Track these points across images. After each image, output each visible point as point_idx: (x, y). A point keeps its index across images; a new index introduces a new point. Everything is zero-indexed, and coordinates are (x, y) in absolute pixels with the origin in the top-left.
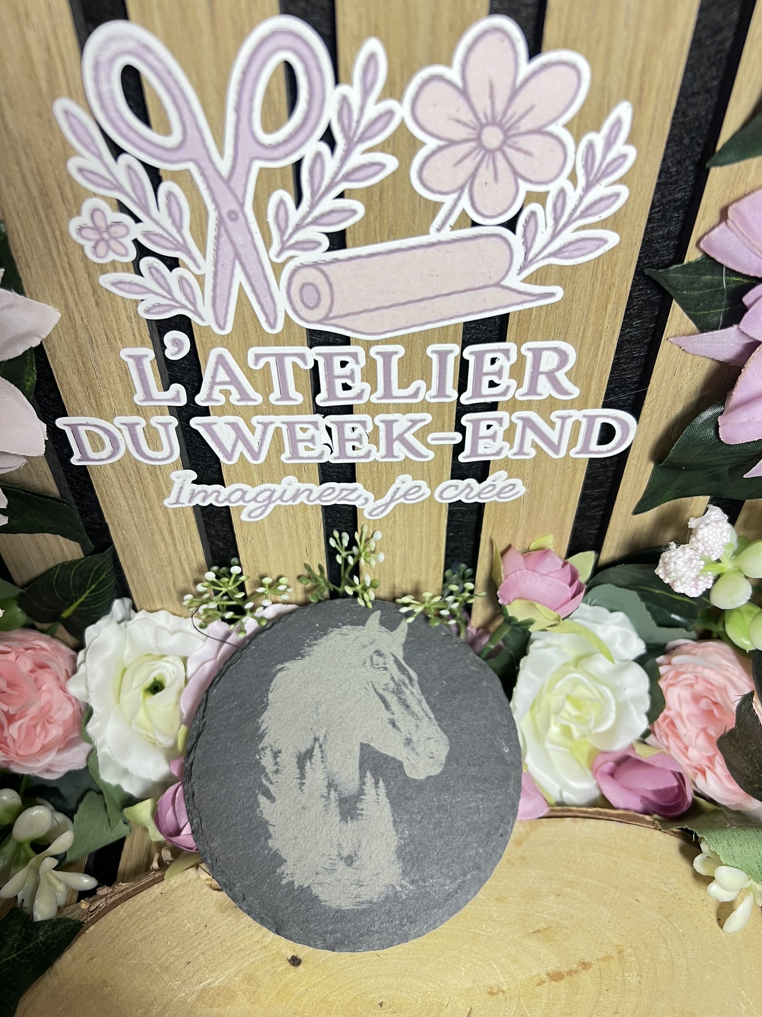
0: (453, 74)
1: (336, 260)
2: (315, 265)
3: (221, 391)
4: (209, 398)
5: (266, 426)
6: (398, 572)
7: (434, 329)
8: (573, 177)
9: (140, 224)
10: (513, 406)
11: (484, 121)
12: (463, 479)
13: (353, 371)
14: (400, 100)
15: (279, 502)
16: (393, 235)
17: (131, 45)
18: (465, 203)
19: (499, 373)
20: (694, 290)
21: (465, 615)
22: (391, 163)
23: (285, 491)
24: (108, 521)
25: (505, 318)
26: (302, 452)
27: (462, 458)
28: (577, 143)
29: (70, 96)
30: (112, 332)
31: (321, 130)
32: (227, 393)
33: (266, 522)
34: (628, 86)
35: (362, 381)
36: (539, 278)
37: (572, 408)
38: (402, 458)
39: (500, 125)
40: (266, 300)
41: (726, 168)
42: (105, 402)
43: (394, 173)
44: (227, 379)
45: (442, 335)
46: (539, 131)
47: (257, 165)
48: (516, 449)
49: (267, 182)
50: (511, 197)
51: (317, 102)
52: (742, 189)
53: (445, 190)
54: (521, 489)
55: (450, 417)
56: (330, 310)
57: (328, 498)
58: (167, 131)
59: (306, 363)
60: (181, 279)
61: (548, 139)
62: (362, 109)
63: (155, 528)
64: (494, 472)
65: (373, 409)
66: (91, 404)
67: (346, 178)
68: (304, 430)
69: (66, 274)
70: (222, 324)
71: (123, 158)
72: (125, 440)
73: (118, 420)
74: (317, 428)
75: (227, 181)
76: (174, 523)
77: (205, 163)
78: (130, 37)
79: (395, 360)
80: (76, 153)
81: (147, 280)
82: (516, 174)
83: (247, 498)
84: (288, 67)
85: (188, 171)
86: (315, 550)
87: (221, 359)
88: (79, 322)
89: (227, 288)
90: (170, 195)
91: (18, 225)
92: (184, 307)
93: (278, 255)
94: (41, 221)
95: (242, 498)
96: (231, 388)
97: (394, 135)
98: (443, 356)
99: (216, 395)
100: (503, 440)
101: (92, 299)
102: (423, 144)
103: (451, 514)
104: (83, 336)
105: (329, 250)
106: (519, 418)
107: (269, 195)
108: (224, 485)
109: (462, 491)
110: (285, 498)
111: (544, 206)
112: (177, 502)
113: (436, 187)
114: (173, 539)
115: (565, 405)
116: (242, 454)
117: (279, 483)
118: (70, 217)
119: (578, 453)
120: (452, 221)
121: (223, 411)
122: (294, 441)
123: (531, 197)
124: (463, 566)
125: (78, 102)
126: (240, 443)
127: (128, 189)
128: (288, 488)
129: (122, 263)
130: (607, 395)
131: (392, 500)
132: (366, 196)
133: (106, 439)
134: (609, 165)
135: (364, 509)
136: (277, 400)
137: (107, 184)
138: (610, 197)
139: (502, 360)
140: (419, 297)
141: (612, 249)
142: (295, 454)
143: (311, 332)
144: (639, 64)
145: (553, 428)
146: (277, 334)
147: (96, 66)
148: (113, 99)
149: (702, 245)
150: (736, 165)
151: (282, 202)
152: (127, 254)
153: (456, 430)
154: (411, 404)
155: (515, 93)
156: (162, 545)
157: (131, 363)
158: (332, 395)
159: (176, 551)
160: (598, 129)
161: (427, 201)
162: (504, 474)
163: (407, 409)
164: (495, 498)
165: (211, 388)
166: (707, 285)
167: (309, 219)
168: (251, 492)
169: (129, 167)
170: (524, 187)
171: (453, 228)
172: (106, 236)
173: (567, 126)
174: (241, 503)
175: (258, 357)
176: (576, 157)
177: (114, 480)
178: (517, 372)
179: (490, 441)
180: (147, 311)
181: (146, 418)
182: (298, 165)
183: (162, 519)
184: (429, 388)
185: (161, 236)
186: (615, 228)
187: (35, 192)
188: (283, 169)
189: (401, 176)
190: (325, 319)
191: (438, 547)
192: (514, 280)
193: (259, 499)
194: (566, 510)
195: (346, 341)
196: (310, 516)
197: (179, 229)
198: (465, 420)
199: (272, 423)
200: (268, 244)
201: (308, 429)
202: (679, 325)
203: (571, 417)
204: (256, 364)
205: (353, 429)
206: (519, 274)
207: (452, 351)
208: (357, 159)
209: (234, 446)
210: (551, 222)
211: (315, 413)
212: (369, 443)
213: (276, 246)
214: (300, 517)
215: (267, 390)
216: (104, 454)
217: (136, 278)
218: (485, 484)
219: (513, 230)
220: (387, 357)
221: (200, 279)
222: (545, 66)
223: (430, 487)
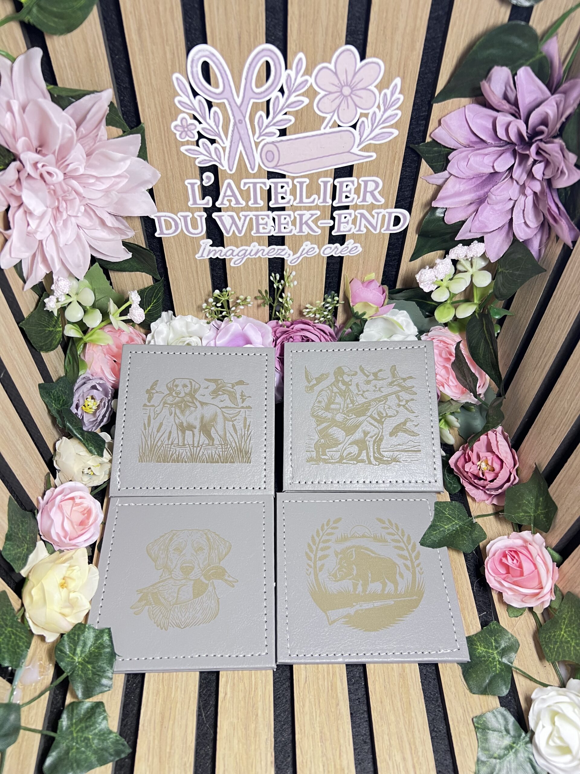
0: (332, 66)
1: (282, 141)
2: (273, 143)
3: (227, 200)
4: (222, 203)
5: (246, 217)
6: (303, 294)
7: (321, 172)
8: (379, 107)
9: (201, 125)
10: (356, 207)
11: (343, 84)
12: (333, 244)
13: (286, 190)
14: (311, 76)
15: (249, 256)
16: (306, 131)
17: (207, 53)
18: (335, 117)
19: (350, 192)
20: (430, 154)
21: (334, 318)
22: (306, 101)
23: (252, 250)
24: (168, 266)
25: (352, 167)
26: (261, 230)
27: (334, 233)
28: (380, 94)
29: (180, 72)
30: (183, 172)
31: (279, 88)
32: (230, 201)
33: (242, 267)
34: (399, 71)
35: (290, 195)
36: (366, 149)
37: (381, 208)
38: (306, 233)
39: (350, 86)
40: (251, 158)
41: (439, 104)
42: (175, 205)
43: (307, 105)
44: (231, 194)
45: (325, 174)
46: (365, 89)
47: (252, 101)
48: (357, 228)
49: (256, 107)
50: (354, 115)
51: (278, 76)
52: (446, 112)
53: (328, 111)
54: (360, 249)
55: (328, 213)
56: (278, 163)
57: (272, 254)
58: (217, 87)
59: (266, 187)
60: (216, 148)
61: (368, 92)
62: (295, 79)
63: (190, 270)
64: (348, 240)
65: (294, 209)
66: (168, 206)
67: (288, 107)
68: (263, 219)
69: (166, 145)
70: (231, 168)
71: (198, 97)
72: (182, 224)
73: (180, 214)
74: (269, 218)
75: (239, 107)
76: (199, 267)
77: (231, 100)
78: (207, 50)
79: (305, 185)
80: (179, 95)
81: (201, 149)
82: (356, 106)
83: (234, 254)
84: (268, 63)
85: (224, 103)
86: (264, 282)
87: (229, 184)
88: (169, 167)
89: (235, 153)
90: (215, 112)
91: (150, 124)
92: (215, 161)
93: (258, 139)
94: (159, 123)
95: (232, 254)
96: (232, 198)
97: (308, 89)
98: (325, 183)
99: (226, 202)
100: (352, 224)
101: (176, 157)
102: (319, 93)
103: (328, 264)
104: (170, 174)
105: (279, 136)
106: (358, 213)
107: (256, 113)
108: (224, 247)
109: (333, 250)
110: (252, 253)
111: (367, 118)
112: (202, 256)
113: (324, 111)
114: (198, 276)
115: (379, 207)
116: (234, 231)
117: (250, 246)
118: (172, 121)
119: (385, 230)
120: (330, 125)
121: (227, 210)
122: (258, 224)
123: (362, 115)
124: (333, 292)
125: (182, 75)
126: (233, 226)
127: (198, 110)
128: (254, 248)
129: (191, 141)
130: (396, 203)
131: (301, 255)
132: (296, 114)
133: (173, 223)
134: (393, 102)
135: (287, 260)
136: (252, 204)
137: (190, 108)
138: (394, 115)
139: (351, 186)
140: (316, 157)
141: (395, 137)
142: (258, 231)
143: (269, 172)
144: (403, 64)
145: (374, 218)
146: (254, 174)
147: (192, 61)
148: (197, 74)
149: (432, 135)
150: (443, 103)
151: (261, 116)
152: (194, 138)
153: (331, 219)
154: (311, 206)
155: (355, 74)
156: (192, 279)
157: (189, 187)
158: (276, 202)
159: (198, 282)
160: (388, 88)
161: (320, 116)
162: (352, 241)
163: (310, 208)
164: (348, 254)
165: (223, 199)
166: (436, 152)
167: (272, 124)
168: (237, 251)
169: (200, 101)
170: (359, 111)
171: (330, 128)
172: (186, 129)
173: (376, 87)
174: (231, 257)
175: (245, 184)
176: (380, 99)
177: (174, 244)
178: (357, 191)
179: (346, 224)
180: (199, 163)
181: (193, 214)
182: (268, 102)
183: (193, 265)
184: (319, 198)
185: (210, 130)
186: (397, 128)
187: (159, 111)
188: (262, 103)
189: (310, 106)
190: (276, 167)
191: (322, 280)
192: (355, 150)
193: (240, 254)
194: (380, 260)
195: (283, 176)
196: (263, 263)
197: (217, 127)
198: (335, 214)
199: (249, 215)
200: (254, 134)
201: (264, 218)
202: (425, 170)
203: (381, 213)
204: (244, 187)
205: (285, 218)
206: (358, 147)
207: (329, 181)
208: (292, 99)
209: (231, 227)
210: (370, 125)
211: (268, 210)
212: (292, 225)
213: (257, 135)
214: (258, 263)
215: (247, 200)
216: (171, 231)
217: (196, 148)
218: (343, 246)
219: (355, 129)
220: (301, 184)
221: (224, 149)
222: (367, 64)
223: (319, 248)
